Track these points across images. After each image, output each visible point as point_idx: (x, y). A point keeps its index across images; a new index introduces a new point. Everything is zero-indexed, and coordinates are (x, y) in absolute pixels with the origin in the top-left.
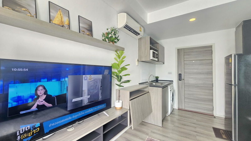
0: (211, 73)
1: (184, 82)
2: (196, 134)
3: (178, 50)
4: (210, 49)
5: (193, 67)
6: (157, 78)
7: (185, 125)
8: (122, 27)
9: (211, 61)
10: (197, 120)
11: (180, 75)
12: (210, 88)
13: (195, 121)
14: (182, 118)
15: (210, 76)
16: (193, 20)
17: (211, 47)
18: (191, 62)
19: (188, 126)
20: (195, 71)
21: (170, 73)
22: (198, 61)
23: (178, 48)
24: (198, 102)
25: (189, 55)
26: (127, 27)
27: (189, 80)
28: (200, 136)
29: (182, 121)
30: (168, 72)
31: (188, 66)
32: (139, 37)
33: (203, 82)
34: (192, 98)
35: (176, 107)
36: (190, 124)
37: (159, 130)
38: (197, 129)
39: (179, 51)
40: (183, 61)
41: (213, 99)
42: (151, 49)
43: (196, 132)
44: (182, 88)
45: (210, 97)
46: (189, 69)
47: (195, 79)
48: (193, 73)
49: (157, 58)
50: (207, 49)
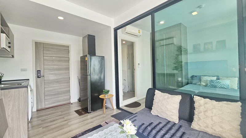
0: (68, 69)
1: (43, 79)
2: (67, 122)
3: (36, 43)
5: (53, 63)
7: (54, 121)
9: (68, 58)
10: (62, 112)
11: (38, 72)
12: (68, 81)
13: (60, 113)
14: (47, 116)
15: (67, 72)
17: (68, 47)
18: (51, 58)
19: (57, 120)
20: (55, 67)
21: (24, 70)
22: (58, 58)
24: (58, 96)
25: (49, 51)
27: (49, 76)
28: (70, 121)
29: (48, 119)
30: (21, 69)
31: (48, 62)
33: (63, 77)
34: (52, 94)
36: (57, 118)
38: (66, 118)
40: (42, 56)
41: (70, 90)
42: (2, 32)
43: (65, 121)
44: (41, 85)
45: (68, 89)
46: (49, 65)
47: (55, 74)
48: (54, 70)
49: (9, 47)
50: (65, 48)
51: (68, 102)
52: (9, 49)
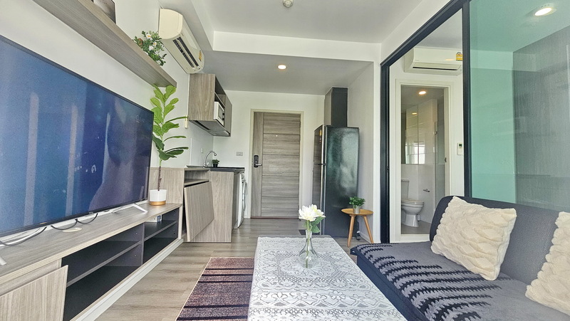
0: (297, 155)
1: (261, 169)
3: (255, 113)
4: (298, 118)
5: (276, 145)
6: (215, 163)
8: (170, 39)
9: (298, 137)
11: (256, 158)
12: (296, 178)
15: (297, 160)
16: (282, 67)
17: (299, 116)
18: (274, 136)
20: (278, 151)
21: (240, 154)
22: (283, 136)
23: (257, 111)
25: (270, 124)
26: (179, 42)
27: (270, 166)
30: (237, 153)
31: (269, 143)
32: (195, 70)
33: (288, 169)
34: (272, 196)
35: (248, 215)
37: (228, 247)
39: (257, 115)
40: (262, 133)
41: (298, 195)
42: (216, 100)
44: (258, 180)
45: (295, 192)
46: (270, 148)
47: (278, 164)
48: (276, 155)
49: (223, 119)
50: (295, 118)
51: (295, 215)
52: (222, 123)
